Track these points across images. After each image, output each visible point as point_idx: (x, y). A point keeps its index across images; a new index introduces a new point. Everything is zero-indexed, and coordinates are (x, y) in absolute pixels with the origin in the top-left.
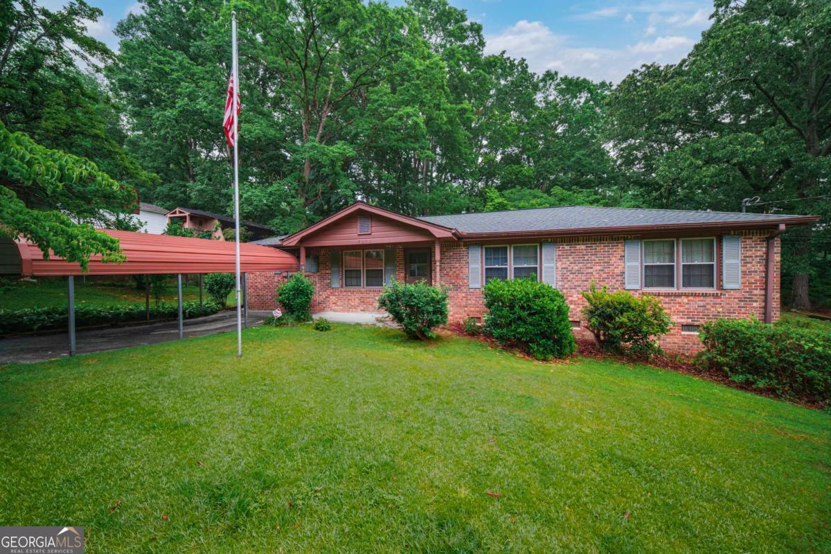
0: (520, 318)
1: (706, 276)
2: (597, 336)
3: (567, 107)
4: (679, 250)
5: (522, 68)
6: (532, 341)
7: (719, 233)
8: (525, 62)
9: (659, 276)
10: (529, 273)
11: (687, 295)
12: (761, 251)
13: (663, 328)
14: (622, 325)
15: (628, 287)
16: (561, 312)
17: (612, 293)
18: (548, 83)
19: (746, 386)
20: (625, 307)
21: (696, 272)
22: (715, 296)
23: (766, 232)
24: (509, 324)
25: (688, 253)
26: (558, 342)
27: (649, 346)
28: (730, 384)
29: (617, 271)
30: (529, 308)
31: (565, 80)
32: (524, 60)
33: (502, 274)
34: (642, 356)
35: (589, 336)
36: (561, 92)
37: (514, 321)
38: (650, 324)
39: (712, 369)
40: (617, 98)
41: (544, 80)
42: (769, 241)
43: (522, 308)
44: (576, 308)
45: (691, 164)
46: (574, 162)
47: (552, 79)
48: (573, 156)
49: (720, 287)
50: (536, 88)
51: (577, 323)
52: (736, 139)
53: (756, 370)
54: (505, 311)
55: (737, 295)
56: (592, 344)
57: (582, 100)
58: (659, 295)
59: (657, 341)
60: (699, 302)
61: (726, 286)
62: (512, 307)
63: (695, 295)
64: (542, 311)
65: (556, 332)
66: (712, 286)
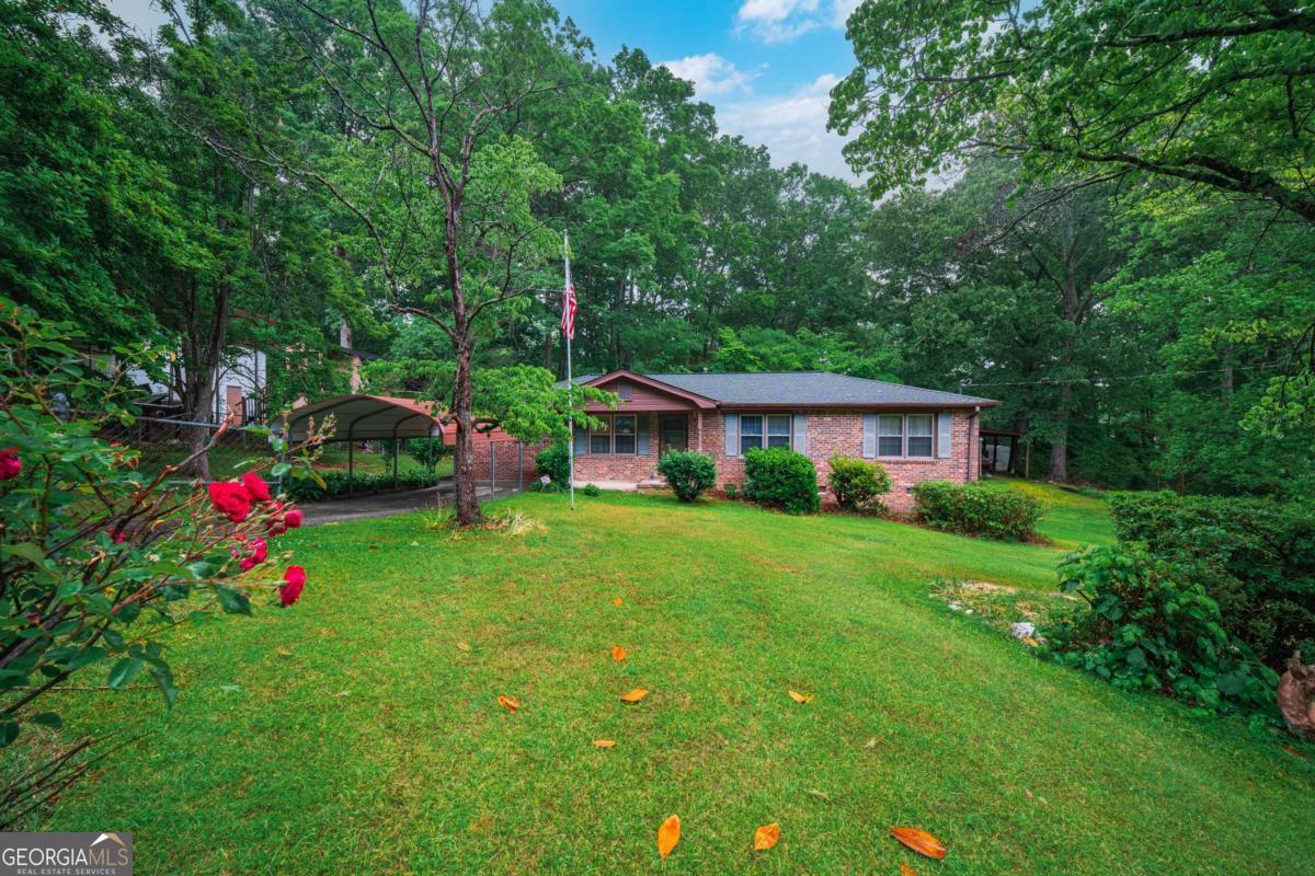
0: (778, 481)
1: (924, 446)
2: (839, 497)
3: (817, 211)
4: (906, 423)
5: (763, 159)
6: (788, 500)
7: (935, 412)
8: (767, 151)
9: (890, 446)
10: (782, 442)
11: (911, 463)
12: (965, 427)
13: (886, 489)
14: (857, 486)
15: (865, 455)
16: (811, 476)
17: (851, 460)
18: (795, 181)
19: (938, 528)
20: (858, 472)
21: (920, 443)
22: (933, 464)
23: (968, 411)
24: (769, 487)
25: (913, 427)
26: (808, 500)
27: (876, 503)
28: (928, 528)
29: (857, 441)
30: (787, 473)
31: (816, 177)
32: (764, 148)
33: (758, 441)
34: (874, 512)
35: (833, 498)
36: (810, 193)
37: (774, 484)
38: (876, 485)
39: (920, 519)
40: (875, 226)
41: (789, 174)
42: (971, 417)
43: (781, 472)
44: (823, 476)
45: (948, 317)
46: (826, 291)
47: (801, 175)
48: (825, 282)
49: (936, 457)
50: (779, 185)
51: (823, 488)
52: (992, 293)
53: (945, 517)
54: (767, 476)
55: (948, 462)
56: (835, 506)
57: (837, 207)
58: (889, 463)
59: (882, 499)
60: (921, 468)
61: (941, 455)
62: (772, 472)
63: (917, 463)
64: (796, 475)
65: (807, 492)
66: (930, 455)
